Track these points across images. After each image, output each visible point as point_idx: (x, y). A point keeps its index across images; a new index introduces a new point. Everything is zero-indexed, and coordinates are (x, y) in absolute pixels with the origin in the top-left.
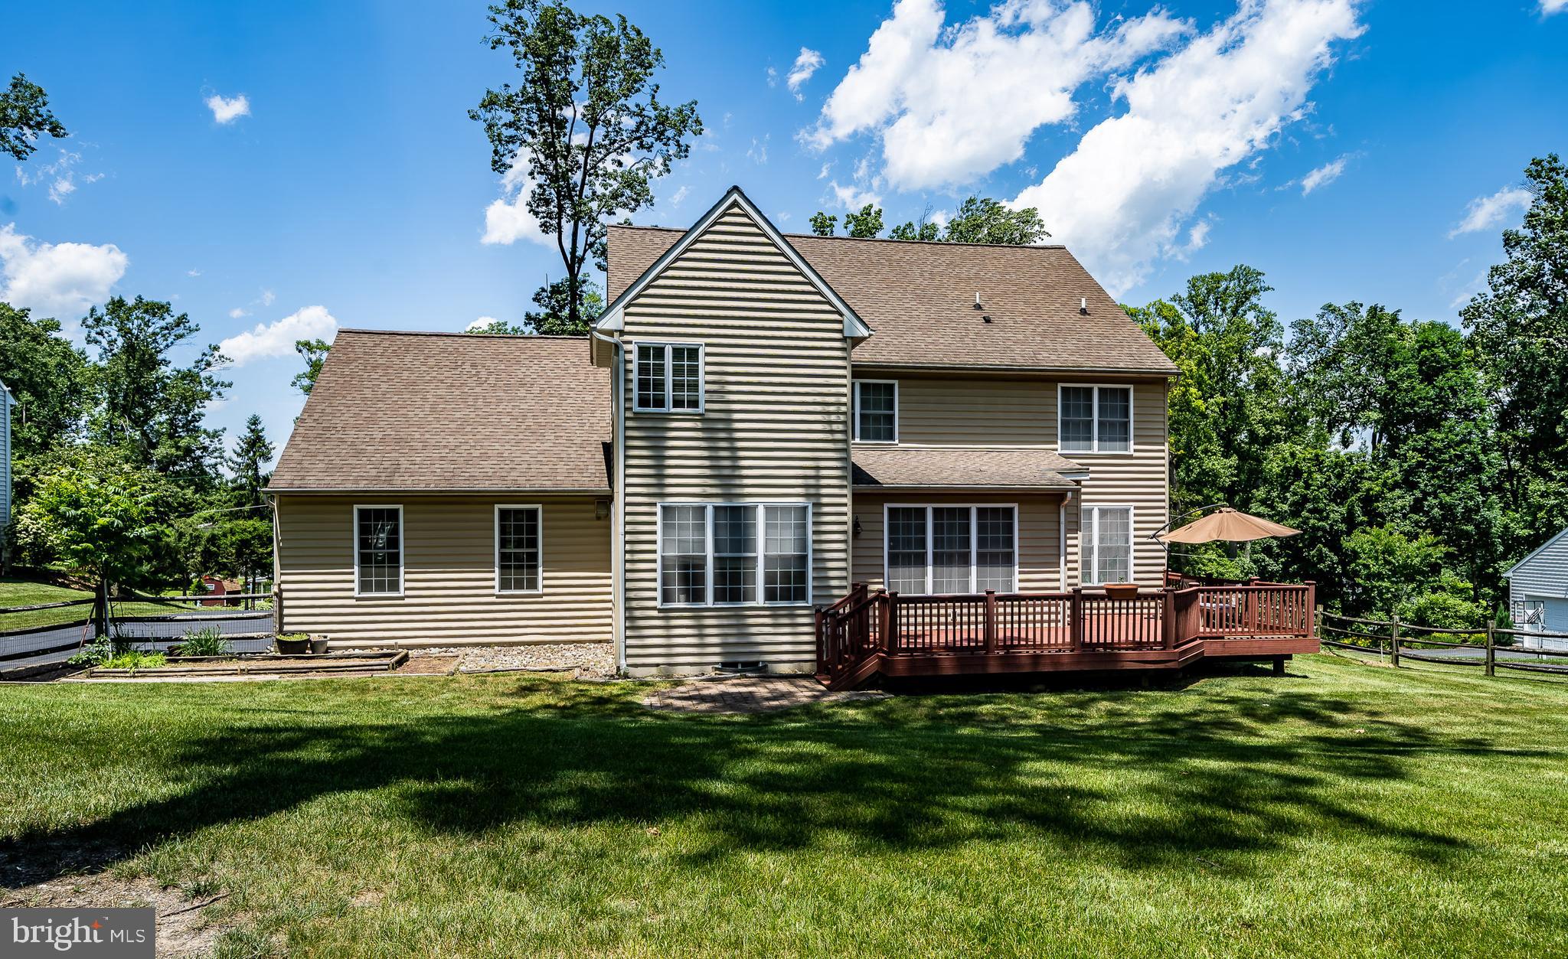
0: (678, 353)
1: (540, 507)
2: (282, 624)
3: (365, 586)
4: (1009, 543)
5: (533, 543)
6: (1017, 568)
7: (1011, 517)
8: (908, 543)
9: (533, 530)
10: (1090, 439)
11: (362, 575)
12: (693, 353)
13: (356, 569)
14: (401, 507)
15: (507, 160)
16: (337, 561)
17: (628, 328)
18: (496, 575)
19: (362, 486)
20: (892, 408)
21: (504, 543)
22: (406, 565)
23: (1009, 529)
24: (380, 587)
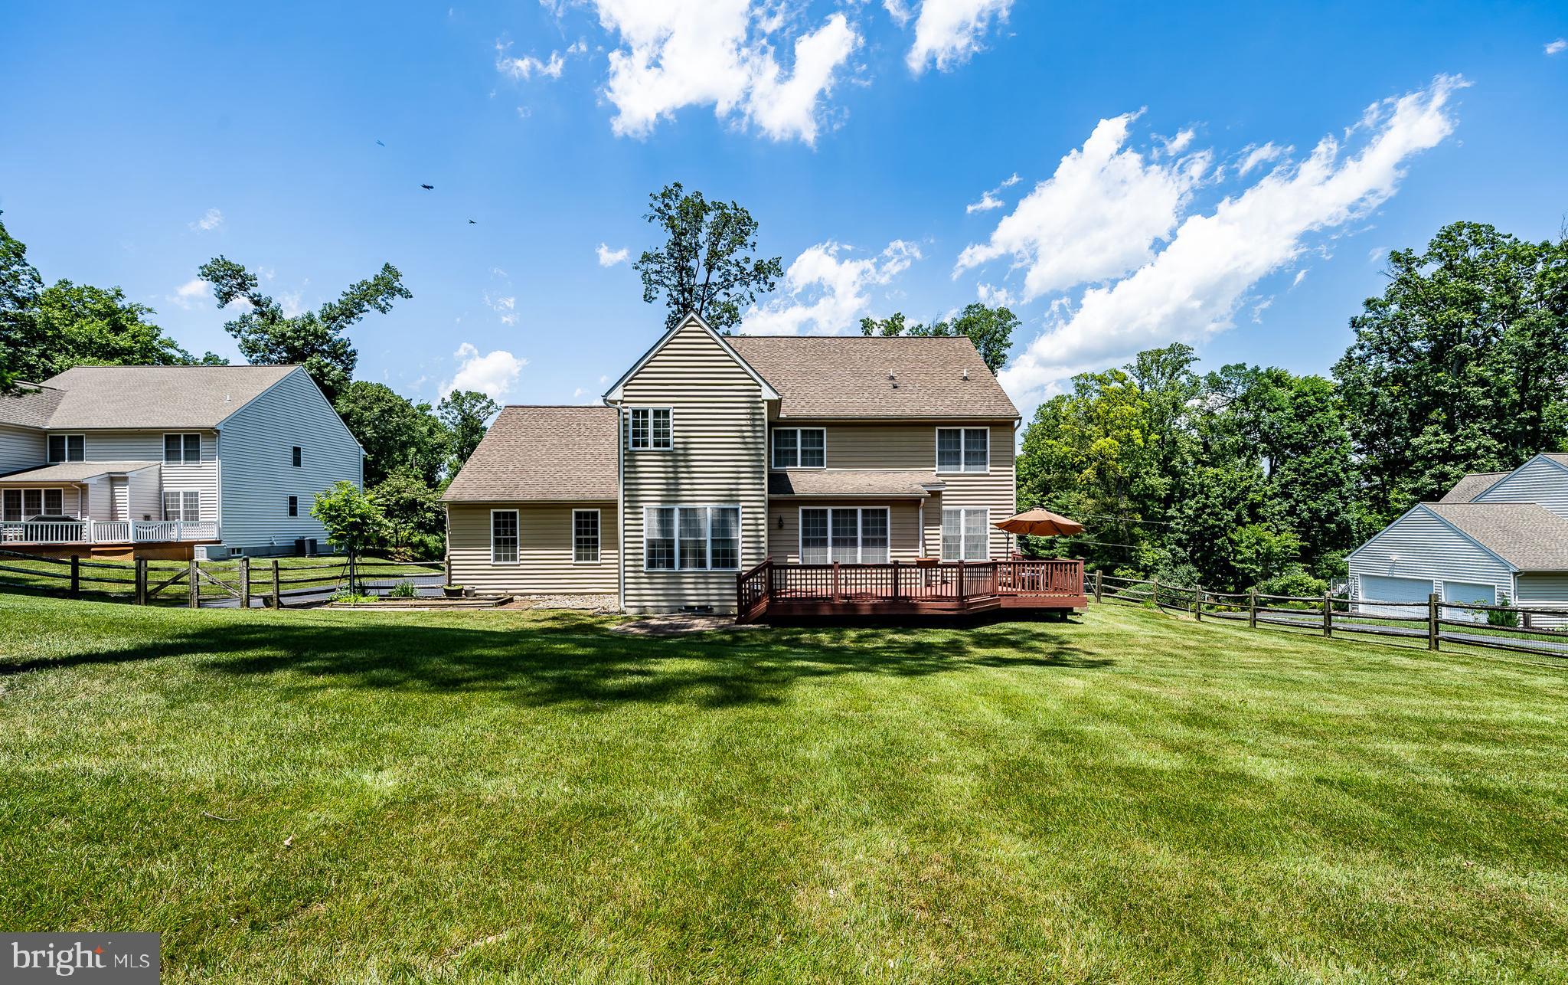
0: (657, 413)
1: (599, 510)
2: (450, 580)
3: (497, 558)
4: (884, 532)
5: (595, 532)
6: (889, 549)
7: (886, 515)
8: (815, 532)
9: (595, 524)
10: (959, 464)
11: (496, 551)
12: (666, 413)
13: (492, 548)
14: (517, 510)
15: (654, 294)
16: (480, 543)
17: (626, 399)
18: (573, 552)
19: (494, 498)
20: (822, 445)
21: (578, 532)
22: (521, 546)
23: (885, 523)
24: (506, 559)
